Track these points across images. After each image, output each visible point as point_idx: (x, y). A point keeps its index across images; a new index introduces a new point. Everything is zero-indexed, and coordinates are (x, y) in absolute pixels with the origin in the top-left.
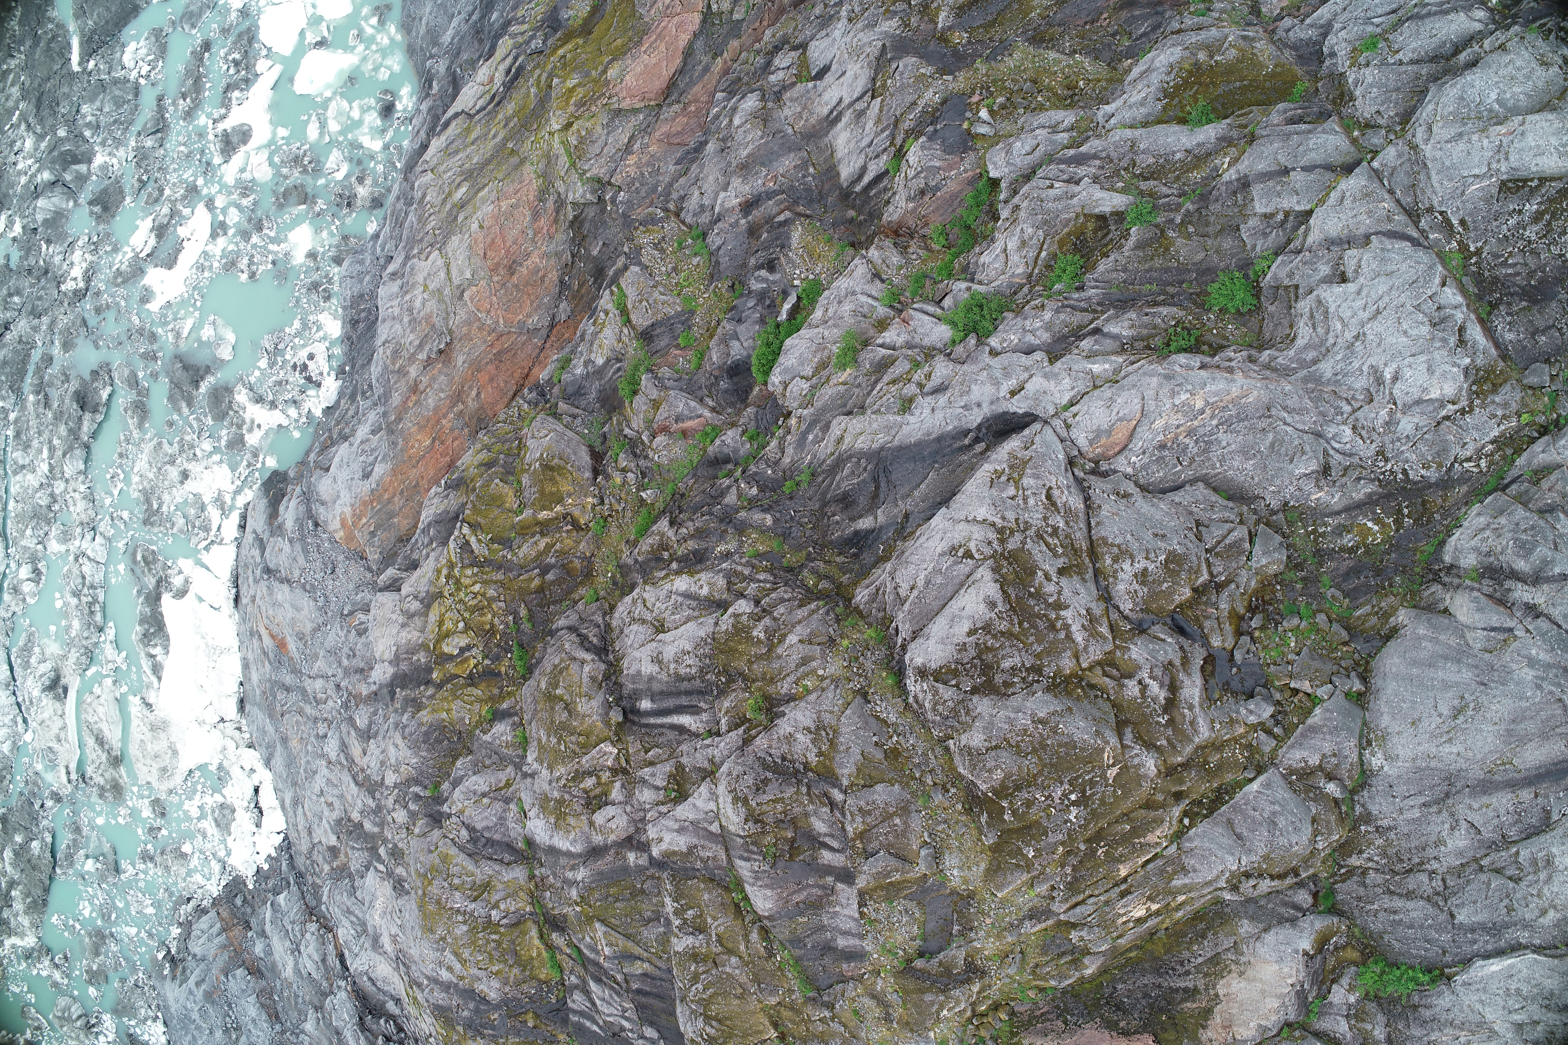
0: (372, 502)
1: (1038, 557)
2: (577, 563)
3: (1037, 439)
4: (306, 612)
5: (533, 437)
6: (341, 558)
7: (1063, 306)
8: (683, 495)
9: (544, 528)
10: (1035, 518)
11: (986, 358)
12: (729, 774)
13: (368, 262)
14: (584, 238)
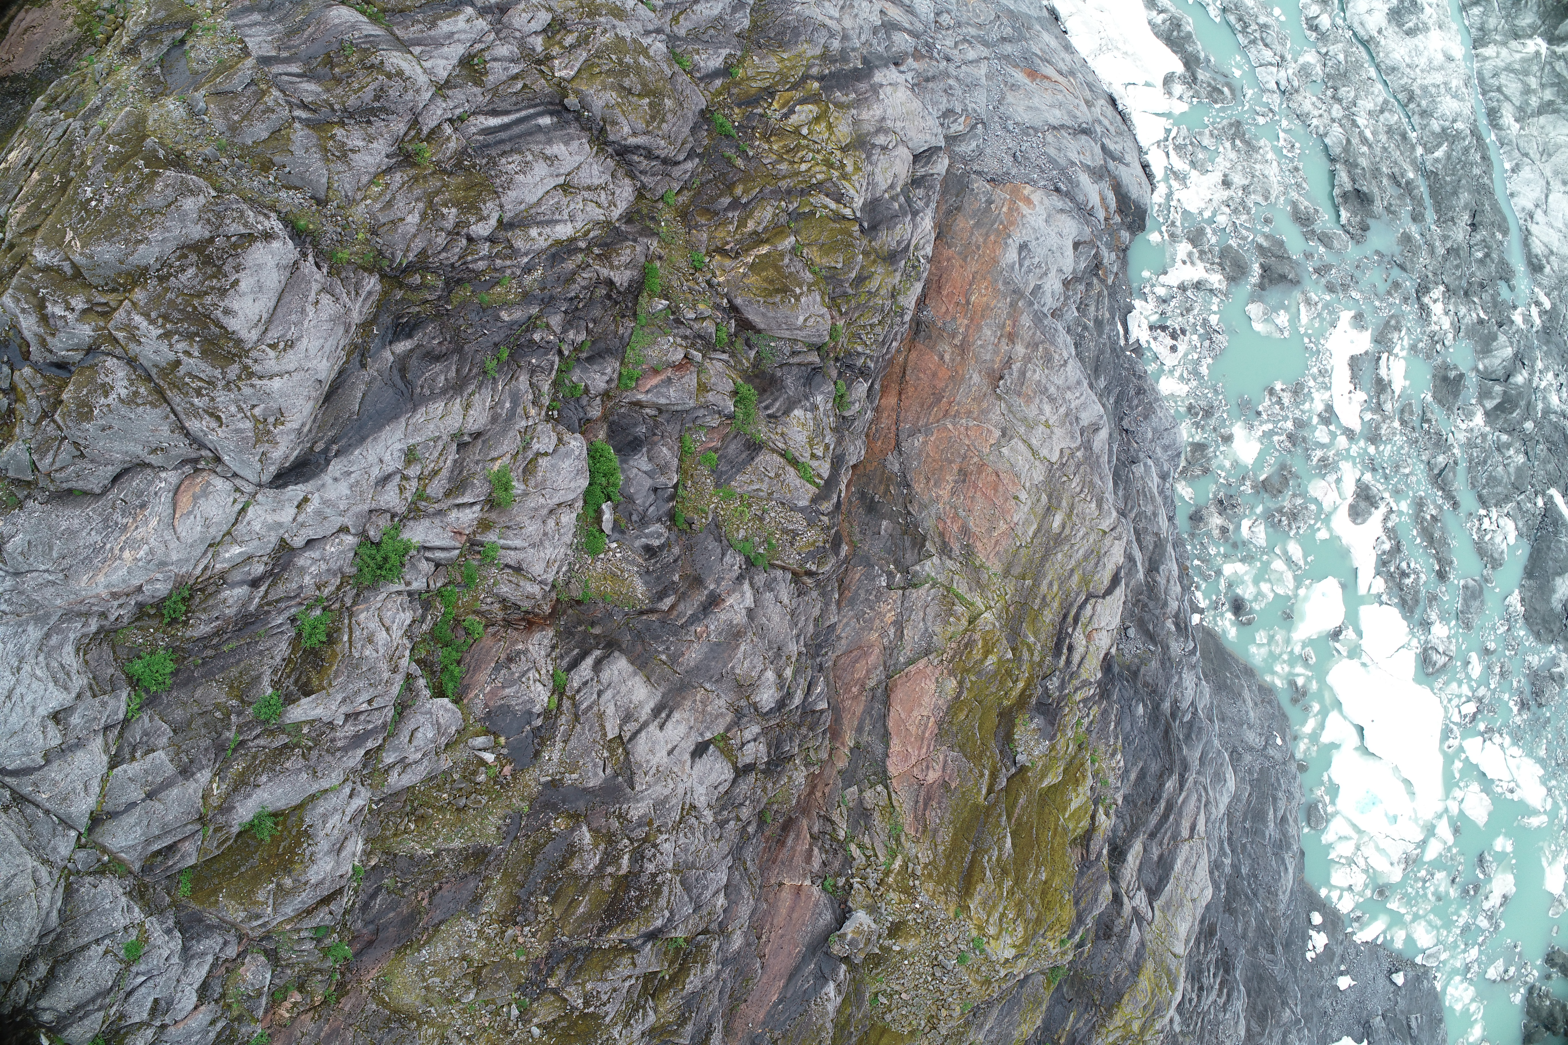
0: (1005, 228)
1: (203, 366)
2: (703, 221)
3: (258, 466)
4: (1020, 109)
5: (822, 316)
6: (1014, 171)
7: (298, 595)
8: (623, 316)
9: (757, 239)
10: (222, 397)
11: (347, 521)
12: (418, 91)
13: (1159, 450)
14: (905, 533)
